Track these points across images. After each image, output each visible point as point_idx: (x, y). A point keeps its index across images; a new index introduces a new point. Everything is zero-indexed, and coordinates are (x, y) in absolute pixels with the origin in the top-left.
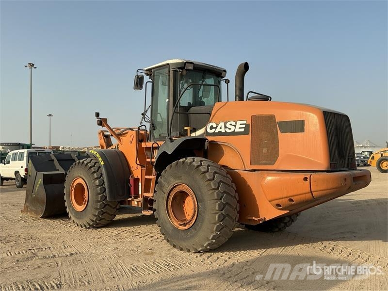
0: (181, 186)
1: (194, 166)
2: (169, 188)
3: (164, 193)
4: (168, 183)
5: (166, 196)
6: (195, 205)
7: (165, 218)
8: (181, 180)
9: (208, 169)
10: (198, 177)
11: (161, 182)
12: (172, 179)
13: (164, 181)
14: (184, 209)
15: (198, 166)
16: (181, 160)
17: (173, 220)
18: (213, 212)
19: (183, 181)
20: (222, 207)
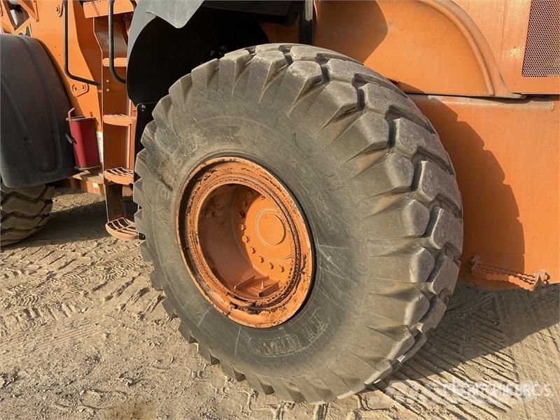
0: (235, 168)
1: (295, 81)
2: (185, 172)
3: (170, 188)
4: (181, 151)
5: (175, 197)
6: (298, 247)
7: (179, 273)
8: (237, 141)
9: (361, 96)
10: (319, 133)
11: (153, 145)
12: (197, 138)
13: (166, 144)
14: (244, 239)
15: (315, 83)
16: (232, 57)
17: (207, 283)
18: (388, 290)
19: (244, 148)
20: (431, 267)
